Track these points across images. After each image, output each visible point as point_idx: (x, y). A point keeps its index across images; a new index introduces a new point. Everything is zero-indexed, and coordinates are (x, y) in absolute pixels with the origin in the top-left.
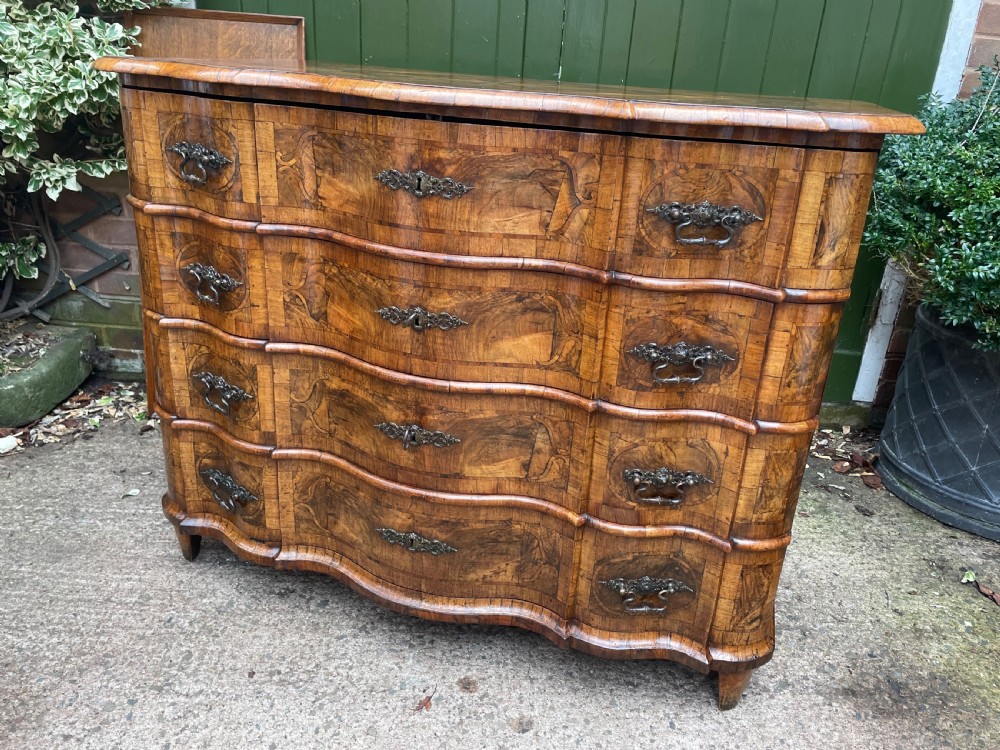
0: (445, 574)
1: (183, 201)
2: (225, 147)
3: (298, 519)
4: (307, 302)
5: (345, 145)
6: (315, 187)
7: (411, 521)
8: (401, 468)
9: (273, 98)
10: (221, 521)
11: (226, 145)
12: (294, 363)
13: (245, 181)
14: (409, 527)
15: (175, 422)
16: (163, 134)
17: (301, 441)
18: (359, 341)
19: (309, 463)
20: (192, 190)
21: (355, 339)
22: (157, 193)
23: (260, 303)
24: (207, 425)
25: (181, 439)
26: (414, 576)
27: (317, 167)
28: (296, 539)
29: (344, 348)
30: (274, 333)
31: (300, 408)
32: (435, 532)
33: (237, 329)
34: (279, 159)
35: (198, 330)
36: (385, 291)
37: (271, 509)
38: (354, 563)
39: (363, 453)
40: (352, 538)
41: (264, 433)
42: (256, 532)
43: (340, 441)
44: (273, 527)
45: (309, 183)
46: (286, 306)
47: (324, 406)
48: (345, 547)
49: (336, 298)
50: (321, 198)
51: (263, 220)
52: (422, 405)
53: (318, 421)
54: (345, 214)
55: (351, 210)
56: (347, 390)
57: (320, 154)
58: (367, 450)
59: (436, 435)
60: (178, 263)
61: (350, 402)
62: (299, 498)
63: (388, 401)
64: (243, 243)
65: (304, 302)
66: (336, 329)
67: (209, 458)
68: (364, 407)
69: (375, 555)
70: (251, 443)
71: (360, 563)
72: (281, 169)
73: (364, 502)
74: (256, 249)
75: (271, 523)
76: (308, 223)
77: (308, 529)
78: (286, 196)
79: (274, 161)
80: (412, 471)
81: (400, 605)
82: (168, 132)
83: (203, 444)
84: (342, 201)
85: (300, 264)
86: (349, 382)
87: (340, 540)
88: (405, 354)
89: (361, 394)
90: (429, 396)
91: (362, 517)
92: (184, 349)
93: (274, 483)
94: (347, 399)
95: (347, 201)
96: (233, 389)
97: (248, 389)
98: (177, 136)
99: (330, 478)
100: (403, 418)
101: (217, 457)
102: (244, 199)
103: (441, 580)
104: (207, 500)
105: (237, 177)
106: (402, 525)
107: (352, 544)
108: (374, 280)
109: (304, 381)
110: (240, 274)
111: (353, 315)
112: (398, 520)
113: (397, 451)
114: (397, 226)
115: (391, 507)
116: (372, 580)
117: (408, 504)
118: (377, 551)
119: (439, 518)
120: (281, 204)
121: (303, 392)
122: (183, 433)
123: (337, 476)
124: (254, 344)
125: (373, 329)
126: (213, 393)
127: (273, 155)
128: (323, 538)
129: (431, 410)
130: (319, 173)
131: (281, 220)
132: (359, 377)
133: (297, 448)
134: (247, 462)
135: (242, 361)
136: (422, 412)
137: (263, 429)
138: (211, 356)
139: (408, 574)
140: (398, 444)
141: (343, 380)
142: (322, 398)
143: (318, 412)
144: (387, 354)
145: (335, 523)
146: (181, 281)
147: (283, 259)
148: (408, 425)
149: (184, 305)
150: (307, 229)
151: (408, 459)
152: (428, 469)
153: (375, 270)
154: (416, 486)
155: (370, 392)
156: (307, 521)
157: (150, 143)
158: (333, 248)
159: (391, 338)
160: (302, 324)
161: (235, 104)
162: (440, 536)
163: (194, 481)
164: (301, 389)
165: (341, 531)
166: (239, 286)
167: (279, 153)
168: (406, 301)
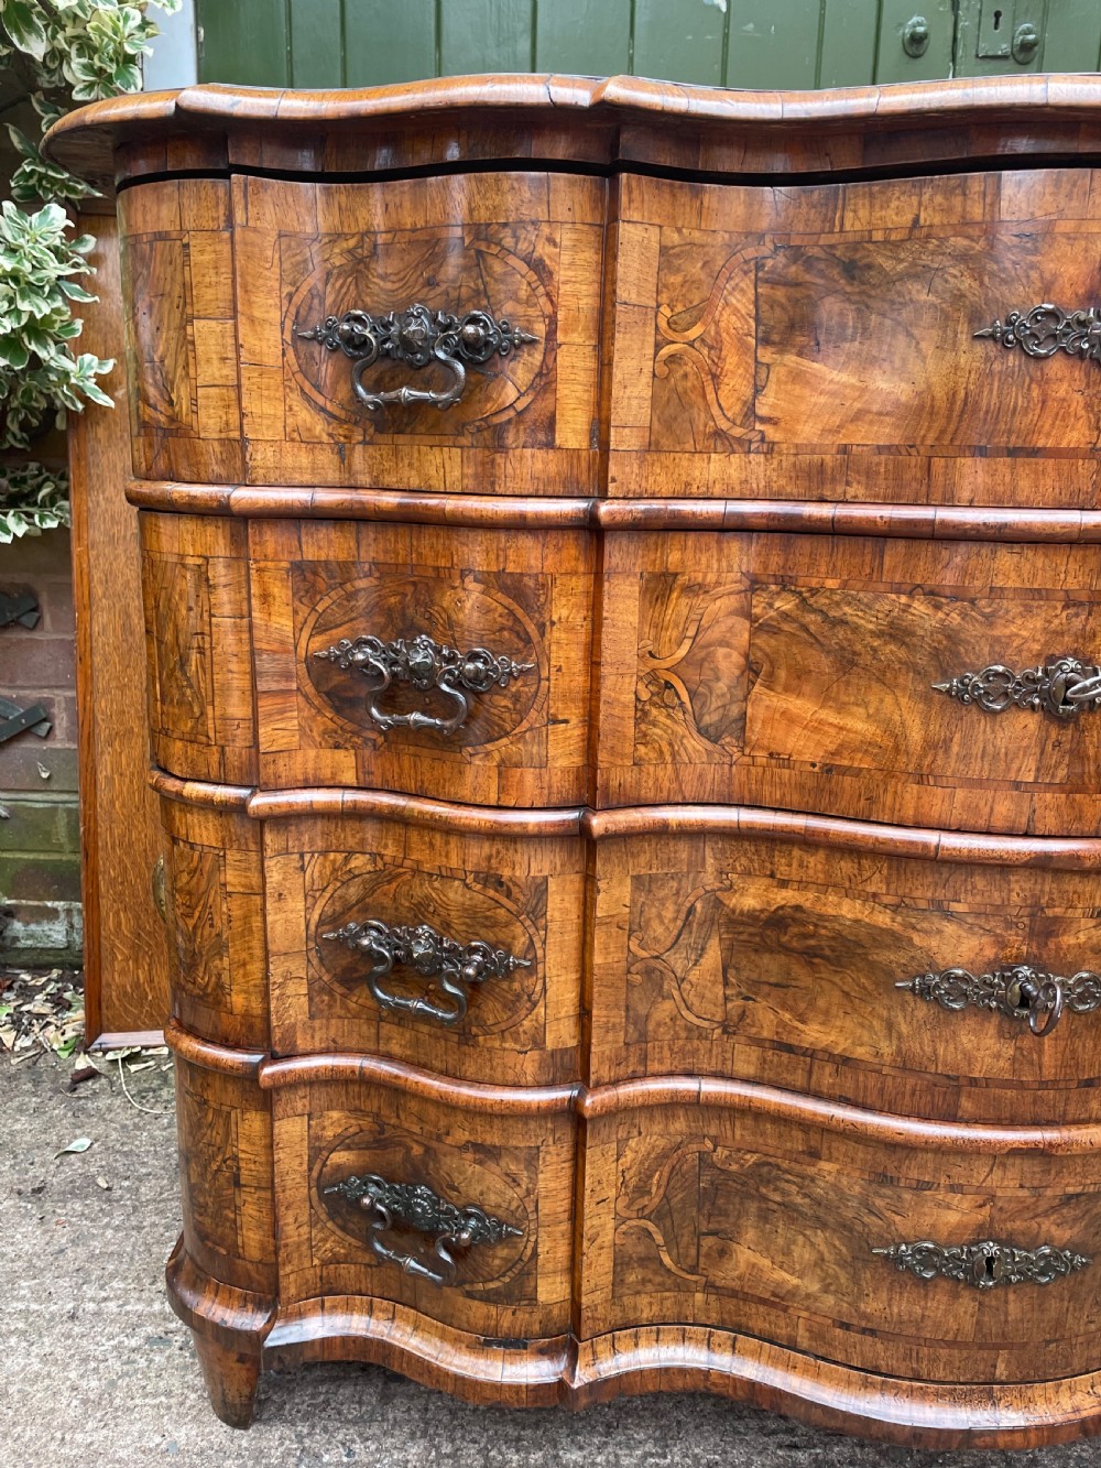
0: (1059, 1324)
1: (332, 476)
2: (518, 301)
3: (621, 1263)
4: (693, 695)
5: (869, 267)
6: (748, 392)
7: (986, 1210)
8: (973, 1082)
9: (666, 160)
10: (370, 1312)
11: (523, 293)
12: (643, 859)
13: (563, 390)
14: (981, 1227)
15: (267, 1070)
16: (290, 296)
17: (644, 1059)
18: (858, 772)
19: (657, 1114)
20: (364, 443)
21: (844, 771)
22: (262, 457)
23: (574, 714)
24: (354, 1062)
25: (279, 1110)
26: (981, 1347)
27: (765, 341)
28: (616, 1315)
29: (794, 799)
30: (606, 787)
31: (648, 972)
32: (1048, 1226)
33: (502, 790)
34: (663, 324)
35: (355, 814)
36: (973, 631)
37: (552, 1248)
38: (782, 1345)
39: (844, 1062)
40: (779, 1284)
41: (553, 1053)
42: (507, 1319)
43: (757, 1042)
44: (555, 1297)
45: (736, 385)
46: (642, 716)
47: (713, 955)
48: (752, 1309)
49: (782, 674)
50: (764, 420)
51: (612, 489)
52: (1049, 913)
53: (692, 999)
54: (844, 450)
55: (866, 436)
56: (798, 908)
57: (773, 304)
58: (861, 1052)
59: (1081, 981)
60: (303, 643)
61: (806, 936)
62: (628, 1207)
63: (949, 916)
64: (543, 559)
65: (685, 697)
66: (771, 755)
67: (348, 1148)
68: (859, 944)
69: (864, 1316)
70: (517, 1086)
71: (804, 1343)
72: (665, 351)
73: (836, 1187)
74: (574, 573)
75: (551, 1290)
76: (717, 491)
77: (644, 1281)
78: (669, 424)
79: (651, 330)
80: (1005, 1084)
81: (951, 1432)
82: (304, 290)
83: (335, 1115)
84: (837, 420)
85: (684, 601)
86: (803, 885)
87: (733, 1294)
88: (1017, 785)
89: (848, 910)
90: (1073, 884)
91: (824, 1226)
92: (302, 869)
93: (566, 1182)
94: (794, 930)
95: (858, 417)
96: (475, 950)
97: (520, 944)
98: (329, 301)
99: (716, 1142)
100: (990, 953)
101: (378, 1140)
102: (558, 442)
103: (1048, 1342)
104: (336, 1260)
105: (545, 380)
106: (959, 1225)
107: (779, 1301)
108: (938, 607)
109: (663, 901)
110: (528, 640)
111: (841, 708)
112: (951, 1215)
113: (966, 1040)
114: (1035, 452)
115: (928, 1186)
116: (849, 1383)
117: (980, 1173)
118: (873, 1306)
119: (1059, 1192)
120: (652, 448)
121: (660, 930)
122: (284, 1095)
123: (740, 1132)
124: (553, 824)
125: (916, 735)
126: (402, 971)
127: (651, 314)
128: (681, 1296)
129: (1072, 921)
130: (766, 355)
131: (650, 486)
132: (846, 866)
133: (633, 1078)
134: (493, 1138)
135: (506, 873)
136: (1045, 928)
137: (550, 1044)
138: (384, 875)
139: (965, 1345)
140: (971, 1022)
141: (784, 884)
142: (708, 938)
143: (694, 976)
144: (960, 794)
145: (723, 1253)
146: (309, 689)
147: (644, 592)
148: (1003, 969)
149: (312, 753)
150: (715, 508)
151: (998, 1056)
152: (1049, 1073)
153: (949, 579)
154: (1012, 1123)
155: (887, 900)
156: (643, 1261)
157: (252, 320)
158: (786, 549)
159: (977, 750)
160: (673, 755)
161: (560, 179)
162: (1059, 1231)
163: (304, 1218)
164: (655, 924)
165: (742, 1267)
166: (521, 671)
167: (665, 310)
168: (1036, 647)
